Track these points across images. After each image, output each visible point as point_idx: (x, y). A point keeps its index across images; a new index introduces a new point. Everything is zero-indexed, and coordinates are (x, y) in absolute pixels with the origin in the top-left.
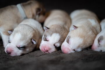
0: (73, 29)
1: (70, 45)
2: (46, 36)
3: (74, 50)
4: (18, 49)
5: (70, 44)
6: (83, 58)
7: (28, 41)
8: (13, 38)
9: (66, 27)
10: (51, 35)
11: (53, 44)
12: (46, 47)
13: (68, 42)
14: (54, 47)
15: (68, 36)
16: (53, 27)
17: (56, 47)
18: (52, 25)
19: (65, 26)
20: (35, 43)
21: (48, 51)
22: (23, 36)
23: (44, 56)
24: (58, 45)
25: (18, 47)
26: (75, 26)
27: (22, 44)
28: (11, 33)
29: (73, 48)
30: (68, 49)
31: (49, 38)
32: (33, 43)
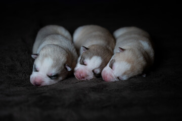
0: (119, 51)
1: (114, 72)
2: (84, 59)
3: (118, 78)
4: (49, 78)
5: (114, 70)
6: (131, 87)
7: (61, 67)
8: (42, 65)
9: (110, 48)
10: (91, 58)
11: (92, 70)
12: (82, 72)
13: (111, 67)
14: (93, 73)
15: (112, 60)
16: (93, 47)
17: (95, 74)
18: (93, 45)
19: (108, 46)
20: (69, 69)
21: (84, 78)
22: (55, 62)
23: (82, 83)
24: (98, 71)
25: (49, 75)
26: (121, 49)
27: (54, 72)
28: (36, 58)
29: (118, 76)
30: (111, 75)
31: (87, 61)
32: (66, 69)
